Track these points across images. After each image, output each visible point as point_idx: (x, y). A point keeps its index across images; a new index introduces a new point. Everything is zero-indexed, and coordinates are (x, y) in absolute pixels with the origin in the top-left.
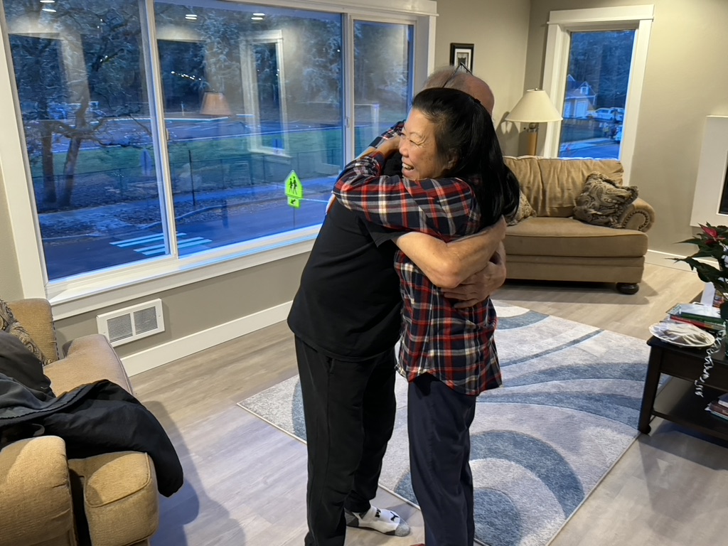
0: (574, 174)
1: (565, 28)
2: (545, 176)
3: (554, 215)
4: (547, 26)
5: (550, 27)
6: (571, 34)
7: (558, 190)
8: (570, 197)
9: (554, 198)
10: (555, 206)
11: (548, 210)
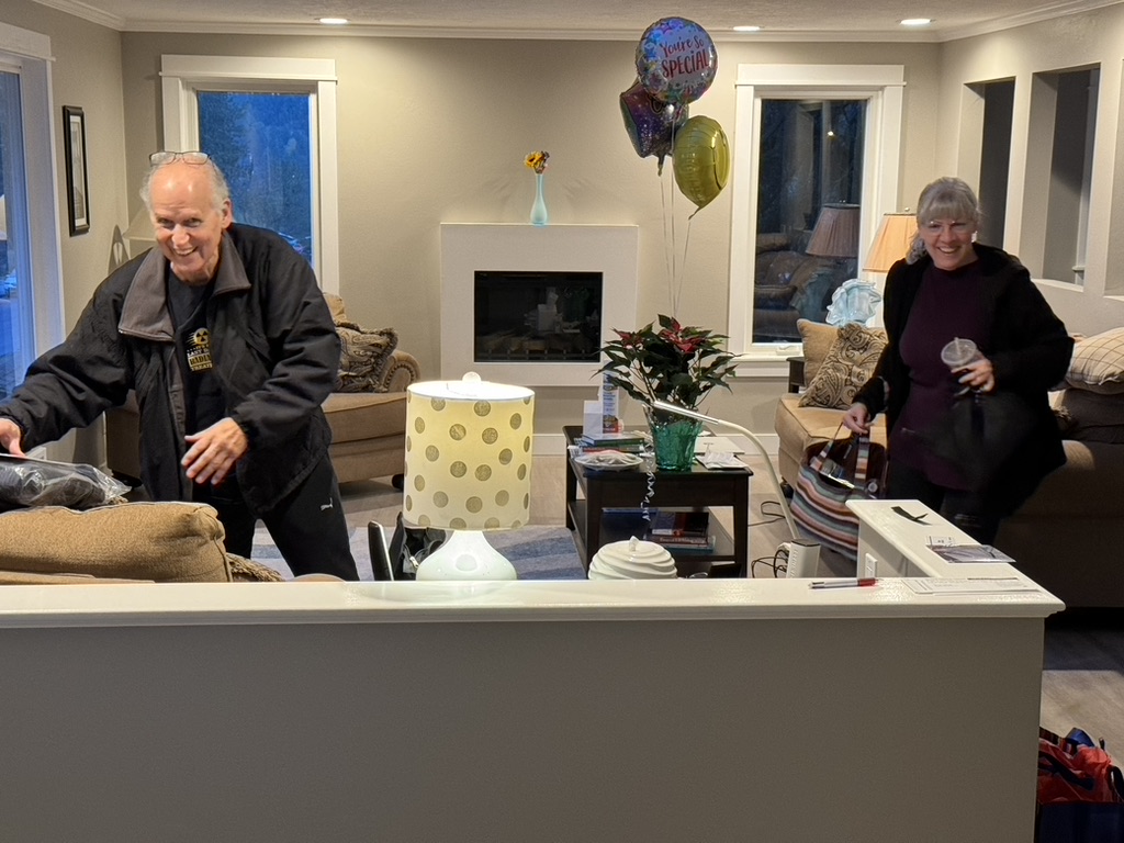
1: (188, 85)
4: (159, 80)
5: (165, 81)
6: (198, 94)
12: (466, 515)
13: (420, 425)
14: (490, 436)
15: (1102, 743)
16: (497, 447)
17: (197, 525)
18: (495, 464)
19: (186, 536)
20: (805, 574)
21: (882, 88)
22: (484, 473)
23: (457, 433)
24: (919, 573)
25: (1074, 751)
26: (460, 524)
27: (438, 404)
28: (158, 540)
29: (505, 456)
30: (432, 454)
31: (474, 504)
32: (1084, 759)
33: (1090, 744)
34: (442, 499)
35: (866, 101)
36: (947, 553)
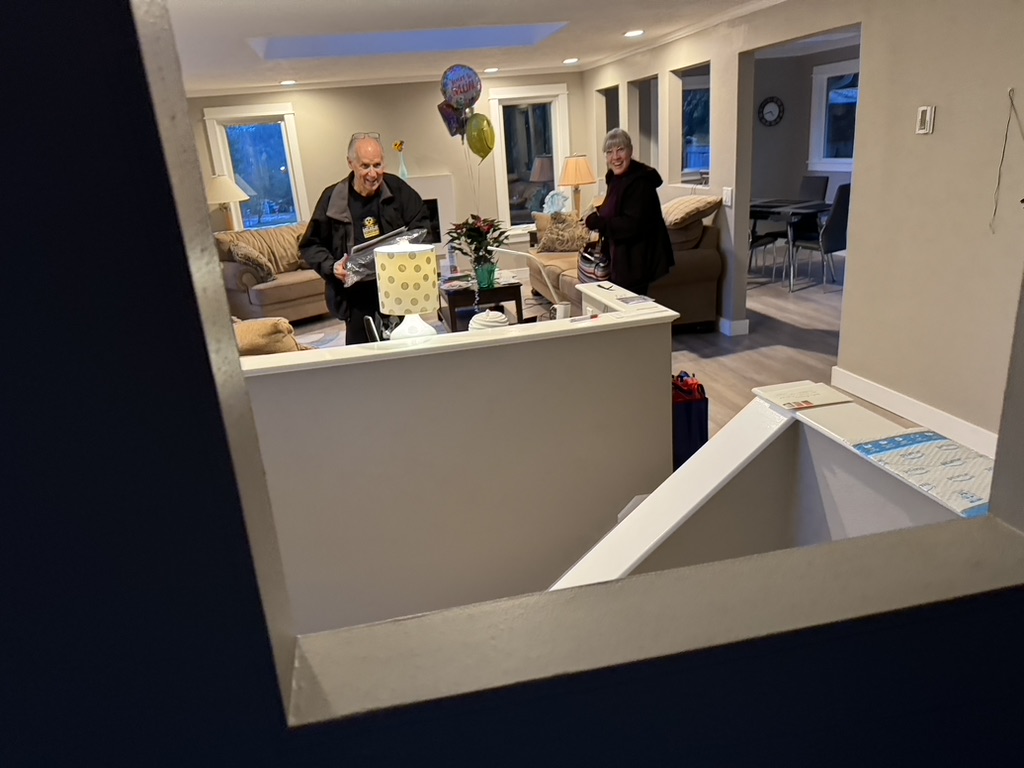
0: (286, 236)
1: (220, 123)
2: (268, 242)
3: (287, 271)
4: (204, 122)
5: (207, 122)
6: (225, 127)
7: (282, 250)
8: (292, 255)
9: (282, 258)
10: (285, 263)
11: (281, 267)
12: (411, 307)
13: (383, 267)
14: (418, 269)
15: (694, 375)
16: (421, 274)
17: (280, 328)
18: (422, 282)
19: (275, 333)
20: (565, 317)
21: (557, 96)
22: (417, 286)
23: (402, 269)
24: (614, 310)
25: (682, 380)
26: (409, 312)
27: (391, 256)
28: (263, 336)
29: (426, 278)
30: (391, 280)
31: (414, 302)
32: (687, 382)
33: (688, 376)
34: (399, 301)
35: (550, 103)
36: (625, 300)
